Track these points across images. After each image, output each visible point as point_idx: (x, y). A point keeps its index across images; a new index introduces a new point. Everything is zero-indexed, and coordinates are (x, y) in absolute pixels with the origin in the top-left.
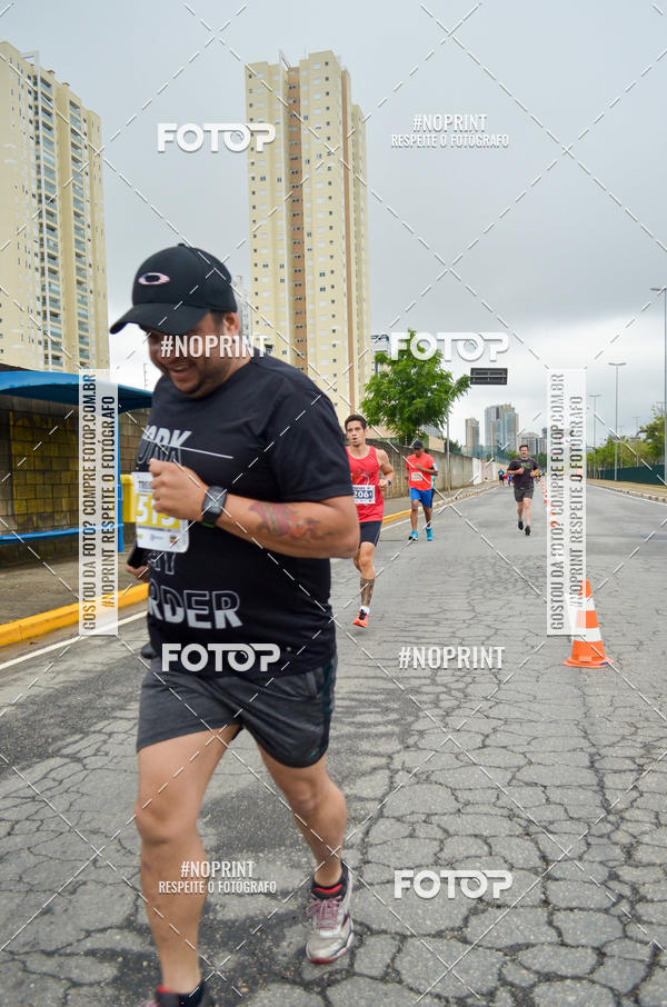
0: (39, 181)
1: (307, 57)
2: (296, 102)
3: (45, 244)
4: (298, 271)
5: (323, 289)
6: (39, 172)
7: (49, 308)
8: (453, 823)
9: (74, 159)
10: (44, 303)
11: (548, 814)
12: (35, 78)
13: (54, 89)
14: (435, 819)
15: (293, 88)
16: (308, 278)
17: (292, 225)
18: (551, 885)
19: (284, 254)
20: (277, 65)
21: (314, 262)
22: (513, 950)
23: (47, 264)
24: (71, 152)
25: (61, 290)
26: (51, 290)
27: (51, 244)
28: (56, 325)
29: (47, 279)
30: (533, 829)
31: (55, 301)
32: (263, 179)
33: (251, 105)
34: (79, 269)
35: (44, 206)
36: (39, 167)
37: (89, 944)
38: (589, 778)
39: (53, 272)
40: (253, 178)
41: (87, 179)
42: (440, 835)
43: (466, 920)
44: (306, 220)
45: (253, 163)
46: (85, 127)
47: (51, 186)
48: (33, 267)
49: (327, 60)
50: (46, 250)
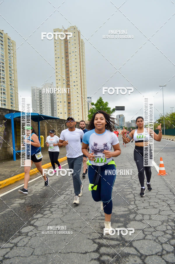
8: (150, 201)
11: (166, 199)
14: (146, 200)
18: (171, 208)
22: (169, 215)
30: (164, 201)
37: (98, 218)
38: (171, 193)
42: (148, 202)
43: (159, 212)
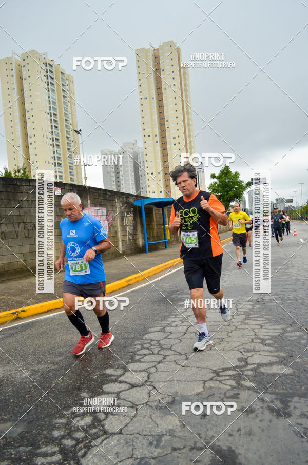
0: (50, 107)
1: (162, 44)
2: (158, 64)
3: (54, 133)
4: (163, 137)
5: (175, 144)
6: (50, 103)
7: (57, 161)
9: (64, 96)
10: (55, 159)
12: (46, 63)
13: (54, 67)
15: (156, 58)
16: (168, 140)
17: (159, 117)
19: (157, 131)
20: (149, 49)
21: (171, 133)
23: (55, 142)
24: (62, 94)
25: (61, 153)
26: (57, 153)
27: (56, 133)
28: (60, 168)
29: (55, 149)
31: (59, 158)
32: (146, 98)
33: (139, 67)
34: (68, 143)
35: (53, 118)
36: (50, 101)
39: (58, 146)
40: (141, 98)
41: (69, 104)
44: (166, 115)
45: (141, 92)
46: (67, 82)
47: (55, 109)
48: (49, 144)
49: (171, 45)
50: (54, 136)
